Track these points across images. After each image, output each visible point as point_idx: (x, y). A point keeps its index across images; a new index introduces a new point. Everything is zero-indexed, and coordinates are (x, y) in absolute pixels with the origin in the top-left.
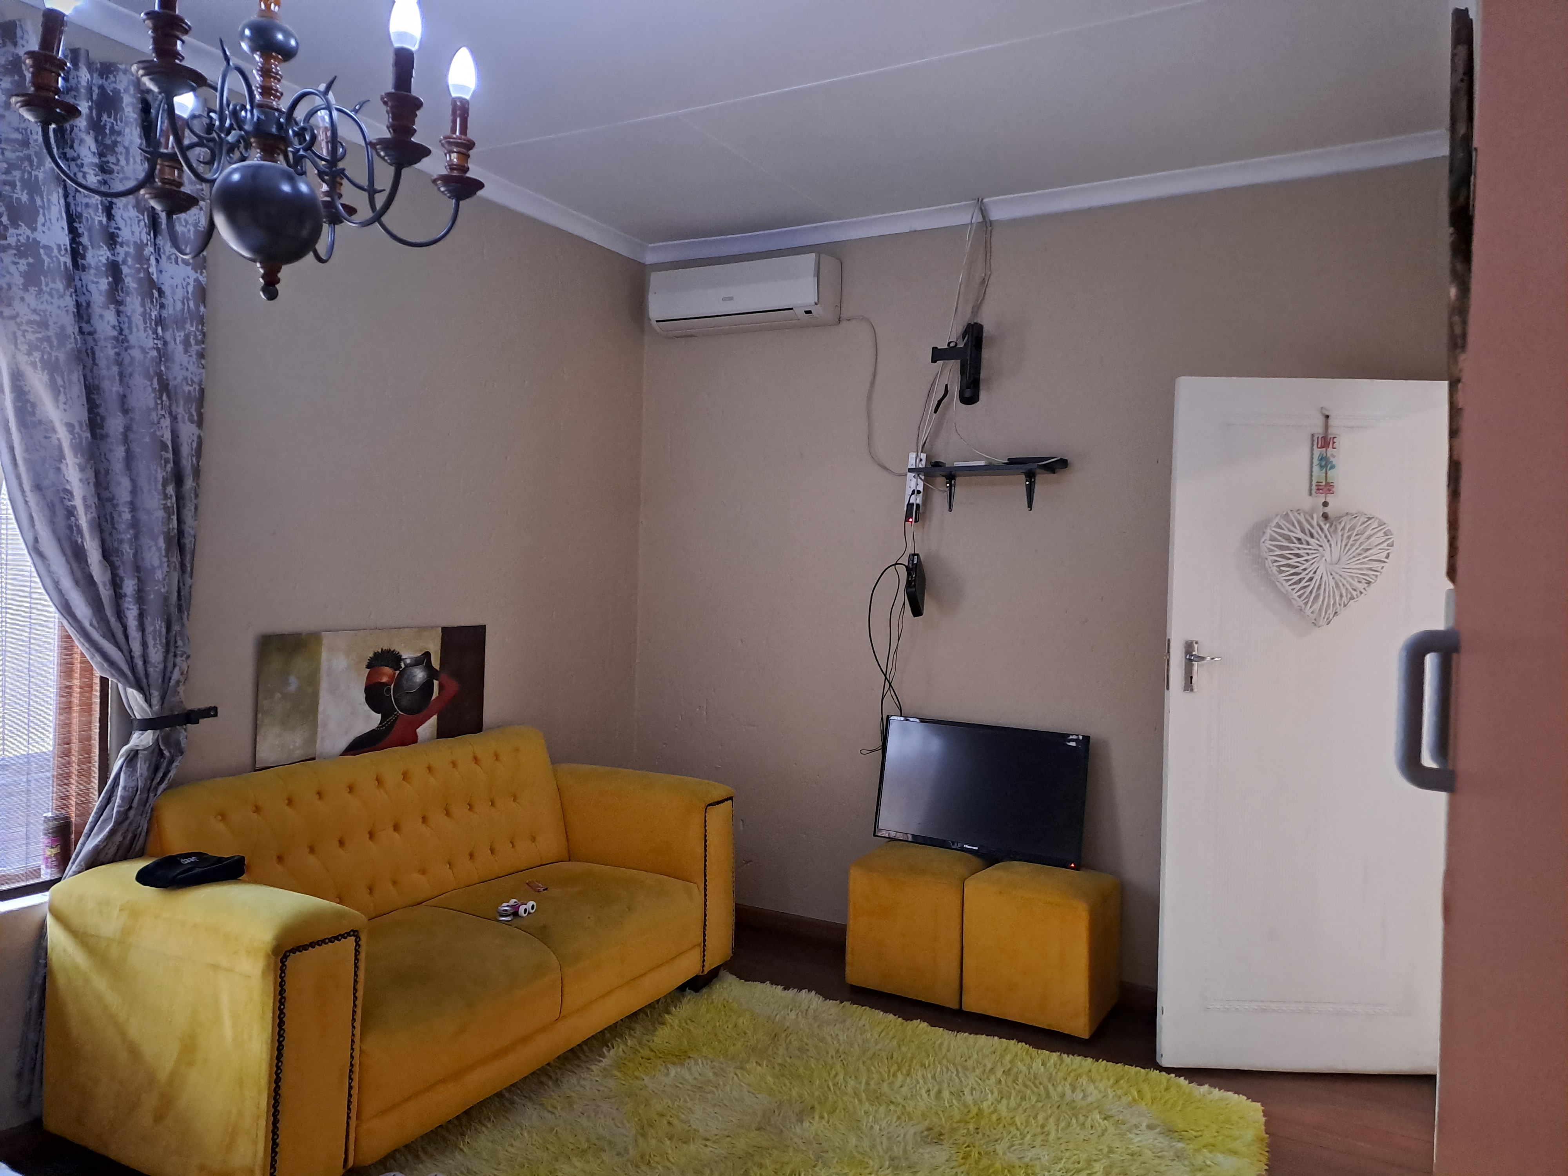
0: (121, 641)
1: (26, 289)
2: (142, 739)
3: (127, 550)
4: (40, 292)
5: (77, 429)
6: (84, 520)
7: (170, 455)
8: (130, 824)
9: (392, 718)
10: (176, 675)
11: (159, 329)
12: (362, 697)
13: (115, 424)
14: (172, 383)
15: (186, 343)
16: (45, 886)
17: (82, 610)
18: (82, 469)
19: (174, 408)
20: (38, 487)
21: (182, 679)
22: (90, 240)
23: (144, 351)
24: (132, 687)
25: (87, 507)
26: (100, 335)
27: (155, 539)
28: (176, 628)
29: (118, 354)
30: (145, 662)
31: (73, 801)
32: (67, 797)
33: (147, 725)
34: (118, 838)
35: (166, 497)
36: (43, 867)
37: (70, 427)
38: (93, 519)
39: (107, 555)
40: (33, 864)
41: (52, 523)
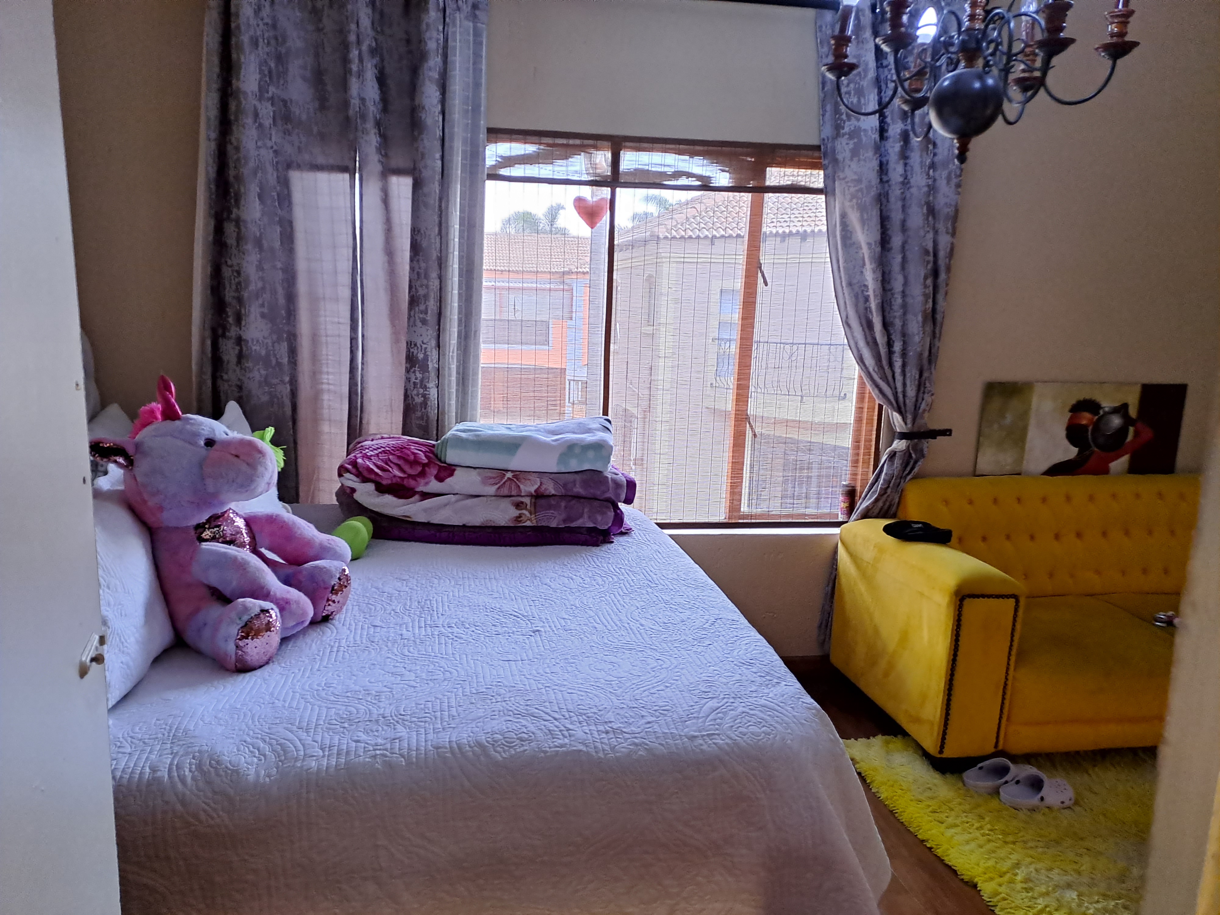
0: (890, 381)
1: (852, 160)
2: (899, 445)
3: (898, 323)
4: (859, 160)
5: (873, 246)
6: (873, 304)
7: (931, 258)
8: (888, 496)
9: (1087, 453)
10: (923, 406)
11: (931, 171)
12: (1063, 433)
13: (896, 241)
14: (937, 207)
15: (949, 179)
16: (838, 524)
17: (870, 361)
18: (874, 272)
19: (937, 225)
20: (850, 284)
21: (928, 409)
22: (892, 119)
23: (919, 188)
24: (895, 411)
25: (875, 296)
26: (893, 182)
27: (916, 315)
28: (926, 374)
29: (903, 193)
30: (904, 396)
31: (859, 477)
32: (856, 474)
33: (903, 436)
34: (880, 504)
35: (926, 287)
36: (840, 513)
37: (869, 244)
38: (879, 303)
39: (886, 325)
40: (834, 511)
41: (856, 306)
